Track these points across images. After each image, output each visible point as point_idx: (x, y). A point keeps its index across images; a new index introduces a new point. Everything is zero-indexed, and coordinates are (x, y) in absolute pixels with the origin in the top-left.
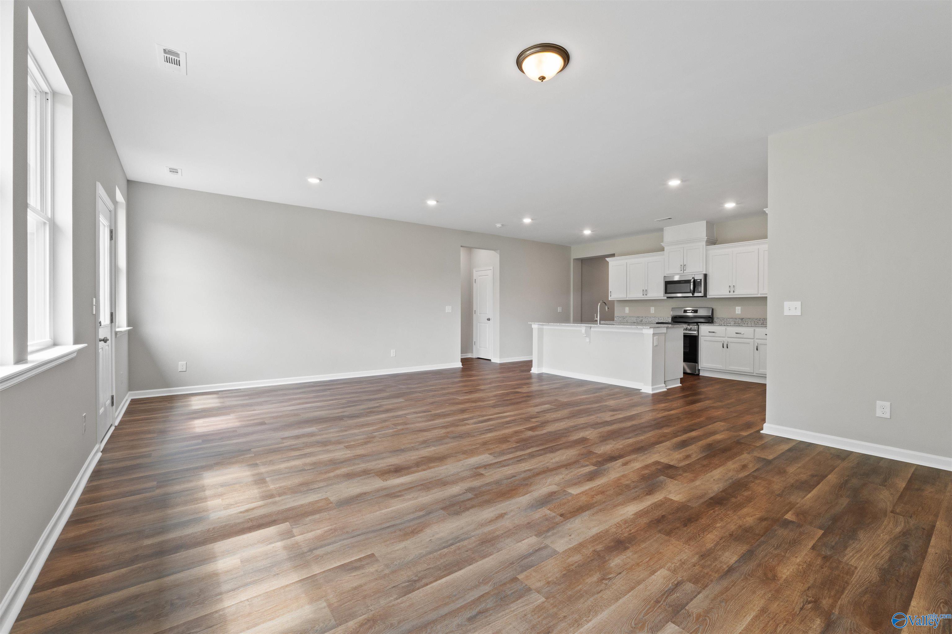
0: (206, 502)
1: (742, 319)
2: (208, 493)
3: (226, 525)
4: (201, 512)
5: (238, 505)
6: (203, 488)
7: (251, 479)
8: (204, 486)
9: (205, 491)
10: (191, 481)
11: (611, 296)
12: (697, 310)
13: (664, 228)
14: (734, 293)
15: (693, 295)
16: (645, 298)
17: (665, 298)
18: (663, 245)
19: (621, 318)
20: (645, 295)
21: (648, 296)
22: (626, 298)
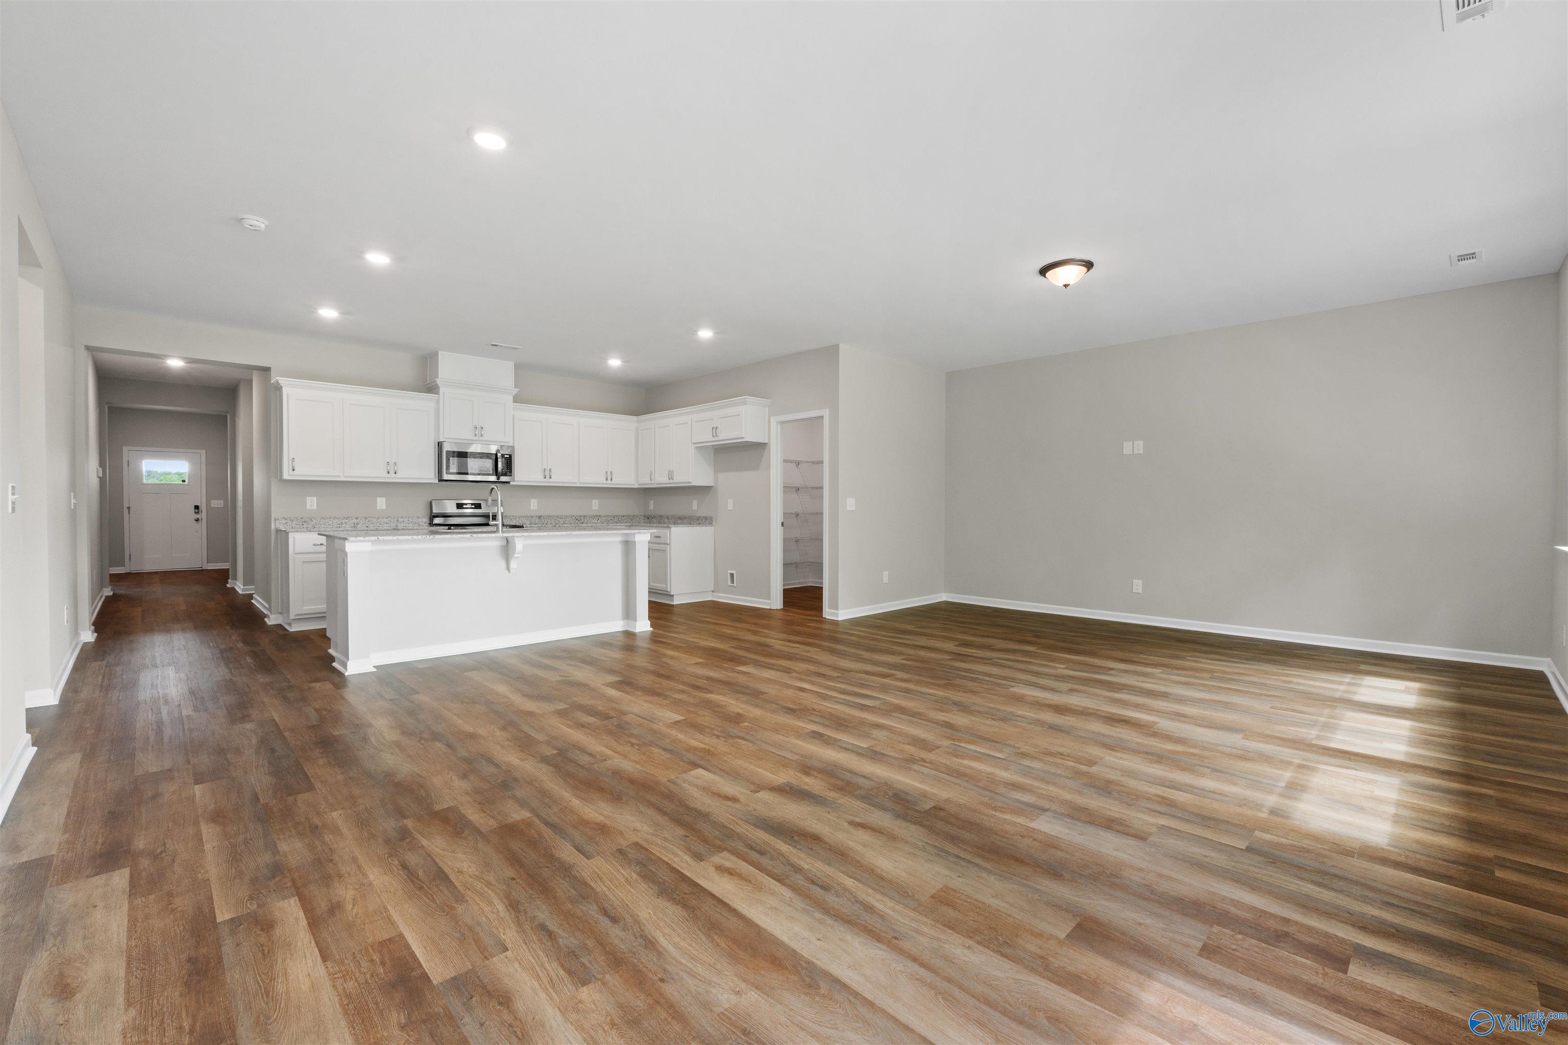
0: (1399, 800)
1: (540, 517)
2: (1392, 810)
3: (1384, 767)
4: (1411, 792)
5: (1354, 777)
6: (1397, 819)
7: (1306, 796)
8: (1395, 822)
9: (1396, 814)
10: (1417, 842)
11: (294, 470)
12: (480, 504)
13: (440, 353)
14: (551, 480)
15: (498, 479)
16: (392, 478)
17: (437, 481)
18: (438, 383)
19: (294, 522)
20: (392, 472)
21: (398, 475)
22: (339, 476)
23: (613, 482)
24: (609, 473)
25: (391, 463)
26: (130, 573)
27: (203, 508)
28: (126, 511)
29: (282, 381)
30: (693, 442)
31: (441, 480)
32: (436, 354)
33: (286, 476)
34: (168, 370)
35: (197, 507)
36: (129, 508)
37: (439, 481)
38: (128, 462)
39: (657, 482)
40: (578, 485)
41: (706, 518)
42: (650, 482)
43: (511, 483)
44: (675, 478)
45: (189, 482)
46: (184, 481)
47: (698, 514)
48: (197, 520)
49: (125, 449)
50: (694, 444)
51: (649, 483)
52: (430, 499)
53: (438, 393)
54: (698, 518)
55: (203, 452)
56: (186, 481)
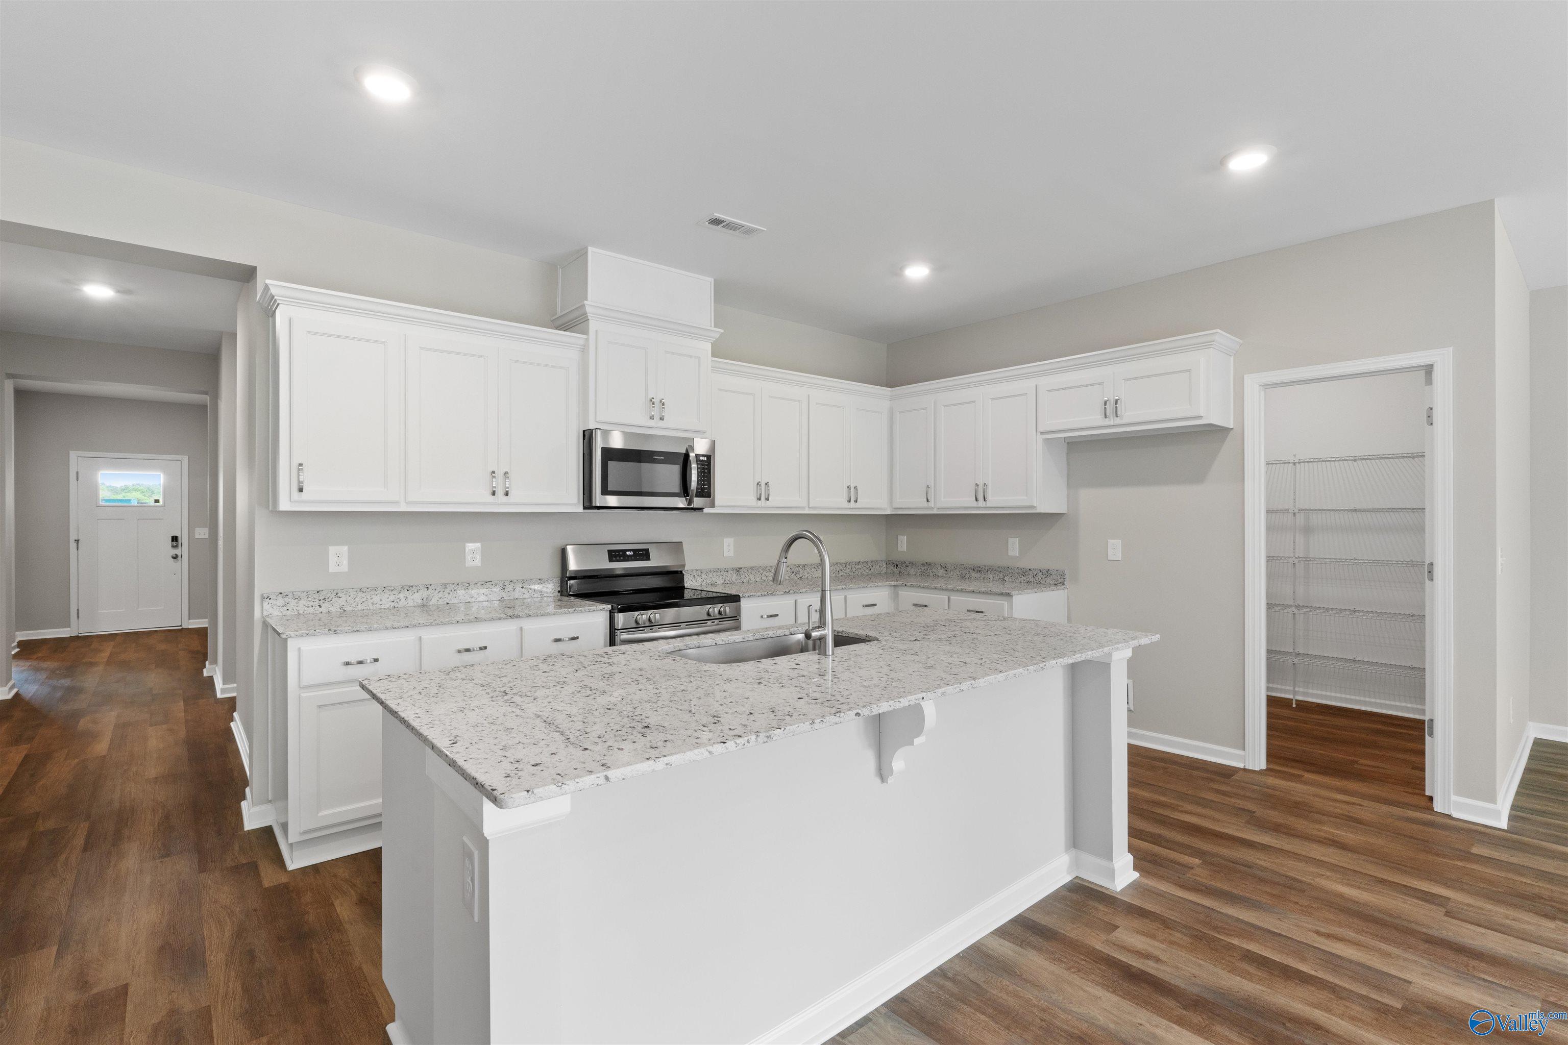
1: (738, 570)
11: (301, 490)
12: (647, 550)
13: (590, 249)
14: (768, 503)
15: (690, 503)
16: (501, 505)
17: (580, 509)
18: (588, 309)
19: (302, 602)
20: (500, 492)
21: (512, 498)
22: (397, 503)
23: (858, 505)
24: (852, 489)
25: (499, 474)
26: (78, 637)
27: (184, 540)
28: (73, 545)
29: (277, 288)
30: (1041, 429)
31: (588, 504)
32: (582, 255)
33: (284, 505)
34: (87, 305)
35: (175, 539)
36: (77, 541)
37: (585, 508)
38: (77, 473)
39: (939, 505)
40: (807, 511)
41: (1048, 573)
42: (925, 504)
43: (706, 510)
44: (989, 497)
45: (164, 501)
46: (157, 501)
47: (1025, 564)
48: (175, 557)
49: (73, 455)
50: (1043, 433)
51: (921, 505)
52: (560, 543)
53: (585, 332)
54: (1024, 572)
55: (185, 459)
56: (161, 501)
